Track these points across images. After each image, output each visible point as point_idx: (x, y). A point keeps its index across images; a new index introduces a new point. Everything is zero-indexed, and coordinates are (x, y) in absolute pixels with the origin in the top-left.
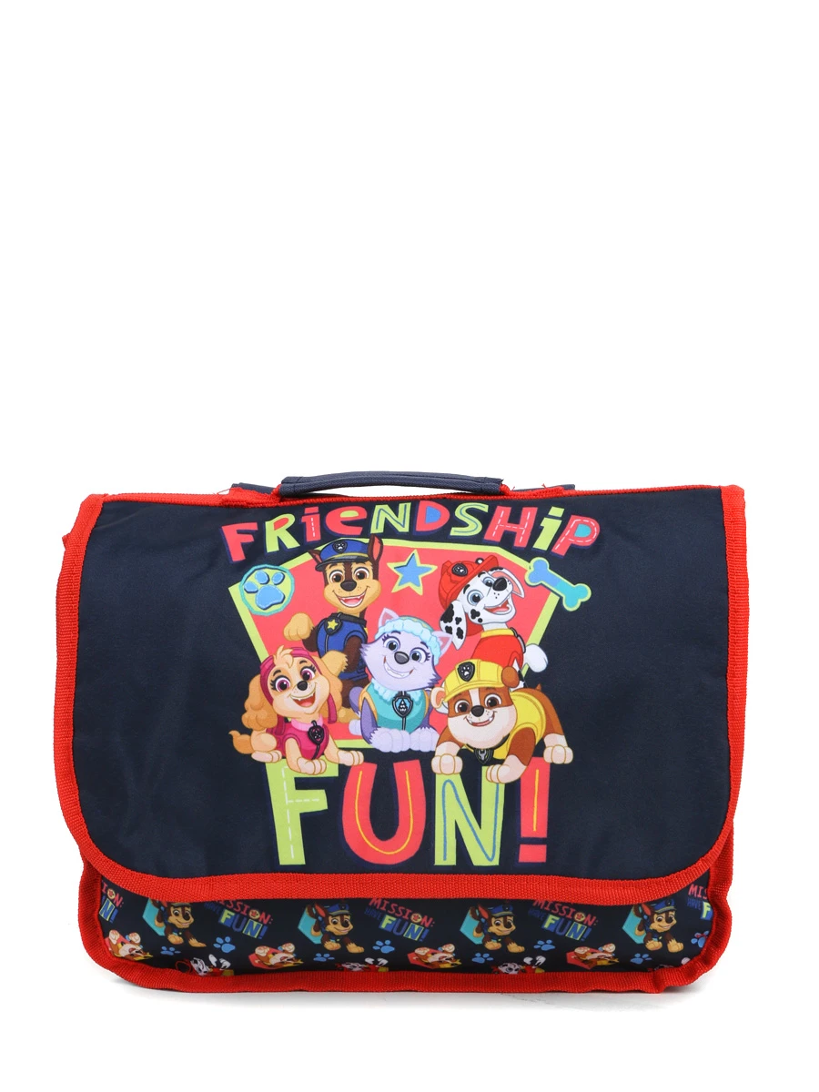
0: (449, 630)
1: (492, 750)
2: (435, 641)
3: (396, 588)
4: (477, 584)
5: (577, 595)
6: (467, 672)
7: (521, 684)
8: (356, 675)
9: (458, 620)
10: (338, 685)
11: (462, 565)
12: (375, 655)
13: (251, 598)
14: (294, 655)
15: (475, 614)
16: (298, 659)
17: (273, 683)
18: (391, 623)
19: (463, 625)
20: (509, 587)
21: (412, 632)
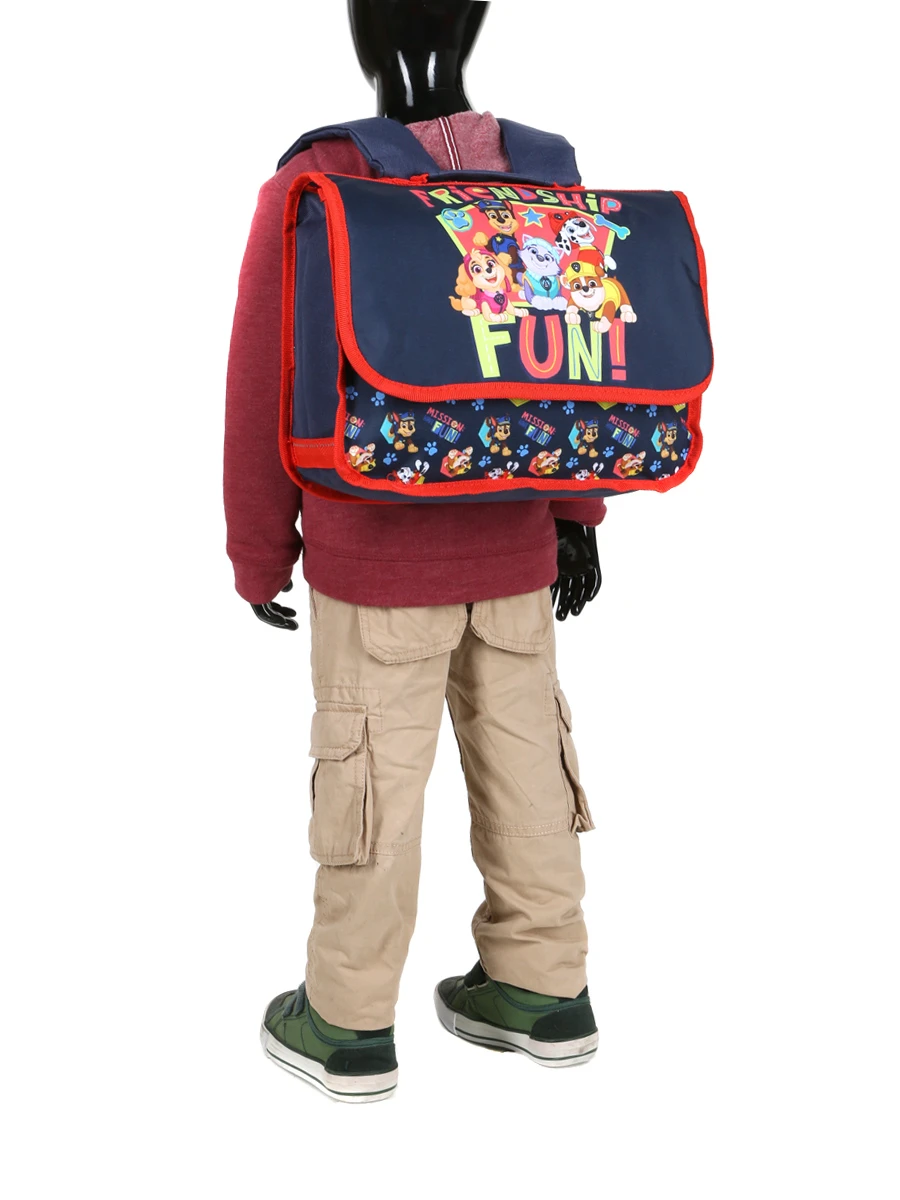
0: (561, 246)
1: (594, 312)
2: (557, 252)
3: (527, 224)
4: (570, 223)
5: (624, 233)
6: (577, 268)
7: (606, 275)
8: (518, 266)
9: (565, 241)
10: (510, 271)
11: (558, 215)
12: (525, 255)
13: (450, 222)
14: (482, 254)
15: (573, 238)
16: (484, 256)
17: (472, 268)
18: (529, 241)
19: (568, 243)
20: (588, 226)
21: (543, 246)
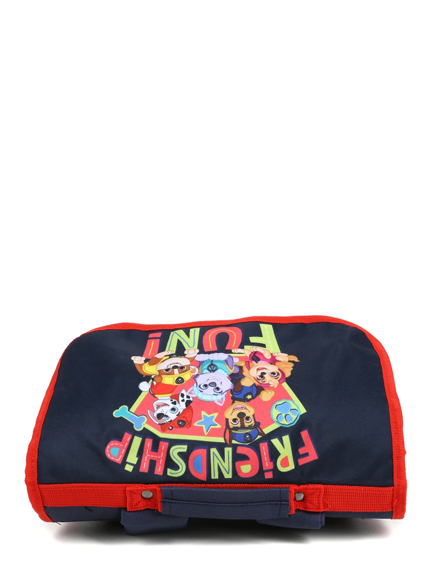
0: (188, 397)
2: (195, 392)
3: (216, 415)
4: (173, 416)
5: (121, 412)
6: (180, 380)
7: (153, 377)
8: (236, 378)
9: (183, 401)
10: (244, 373)
11: (180, 426)
12: (227, 385)
13: (293, 407)
14: (269, 384)
15: (174, 403)
16: (267, 382)
17: (278, 374)
18: (219, 399)
19: (181, 398)
20: (155, 415)
21: (208, 395)
